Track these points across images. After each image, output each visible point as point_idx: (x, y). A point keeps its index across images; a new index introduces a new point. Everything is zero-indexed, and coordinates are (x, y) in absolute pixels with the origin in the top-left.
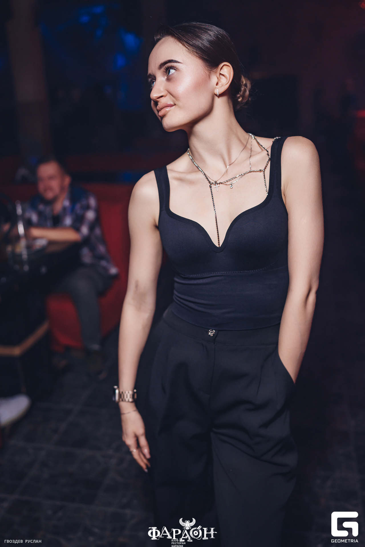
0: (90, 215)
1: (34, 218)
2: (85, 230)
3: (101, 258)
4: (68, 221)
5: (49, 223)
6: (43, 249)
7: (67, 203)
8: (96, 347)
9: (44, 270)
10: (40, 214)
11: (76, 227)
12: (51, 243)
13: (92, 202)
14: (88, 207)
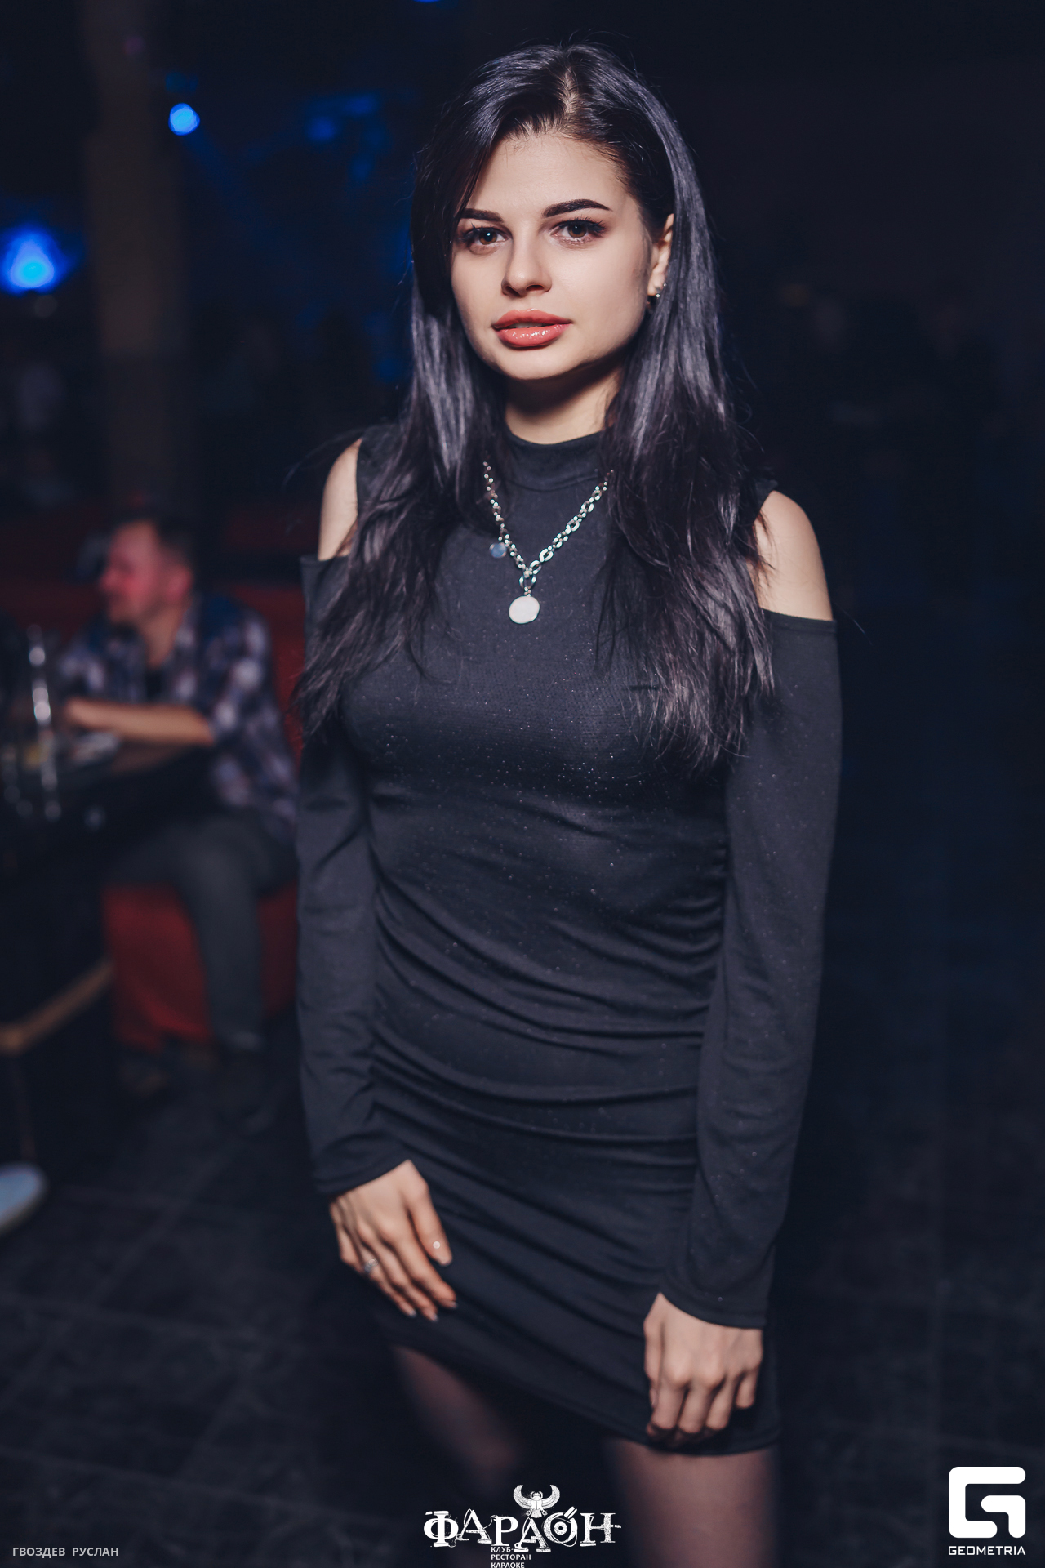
0: (248, 674)
1: (96, 676)
2: (227, 715)
3: (275, 791)
4: (186, 687)
5: (134, 692)
6: (104, 761)
7: (187, 638)
8: (246, 1039)
9: (95, 818)
10: (113, 668)
11: (203, 707)
12: (130, 745)
13: (256, 637)
14: (241, 652)
